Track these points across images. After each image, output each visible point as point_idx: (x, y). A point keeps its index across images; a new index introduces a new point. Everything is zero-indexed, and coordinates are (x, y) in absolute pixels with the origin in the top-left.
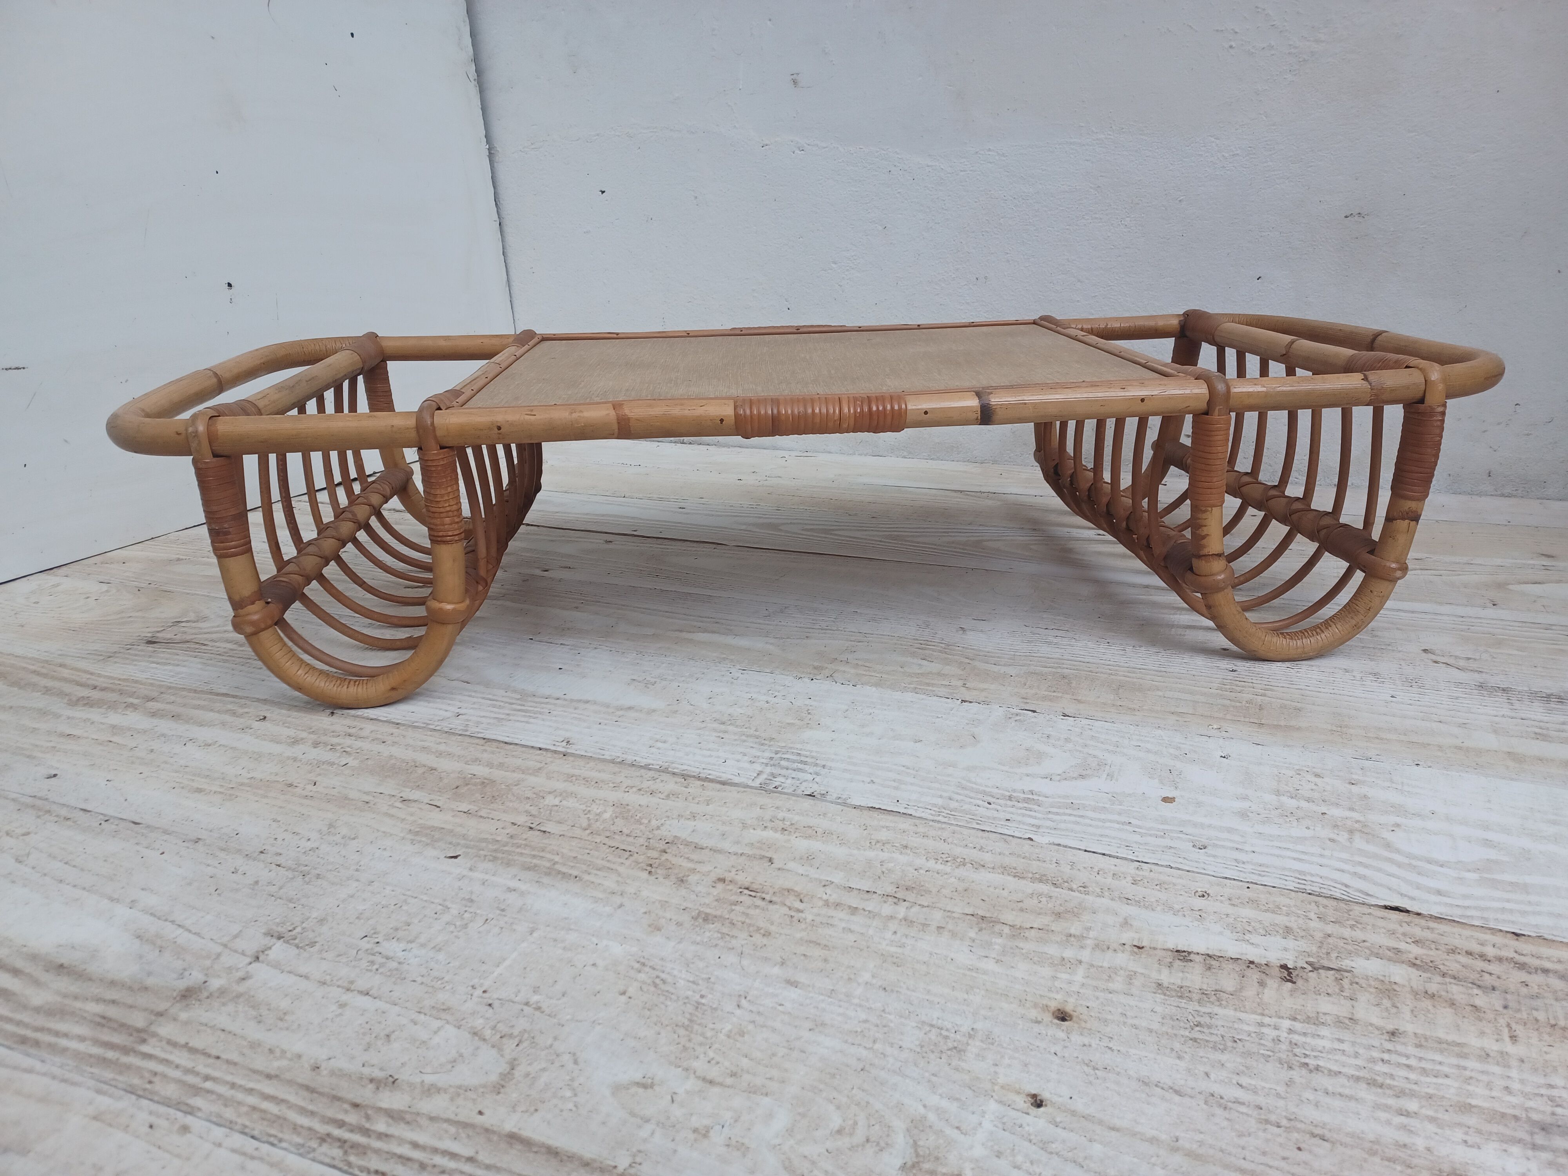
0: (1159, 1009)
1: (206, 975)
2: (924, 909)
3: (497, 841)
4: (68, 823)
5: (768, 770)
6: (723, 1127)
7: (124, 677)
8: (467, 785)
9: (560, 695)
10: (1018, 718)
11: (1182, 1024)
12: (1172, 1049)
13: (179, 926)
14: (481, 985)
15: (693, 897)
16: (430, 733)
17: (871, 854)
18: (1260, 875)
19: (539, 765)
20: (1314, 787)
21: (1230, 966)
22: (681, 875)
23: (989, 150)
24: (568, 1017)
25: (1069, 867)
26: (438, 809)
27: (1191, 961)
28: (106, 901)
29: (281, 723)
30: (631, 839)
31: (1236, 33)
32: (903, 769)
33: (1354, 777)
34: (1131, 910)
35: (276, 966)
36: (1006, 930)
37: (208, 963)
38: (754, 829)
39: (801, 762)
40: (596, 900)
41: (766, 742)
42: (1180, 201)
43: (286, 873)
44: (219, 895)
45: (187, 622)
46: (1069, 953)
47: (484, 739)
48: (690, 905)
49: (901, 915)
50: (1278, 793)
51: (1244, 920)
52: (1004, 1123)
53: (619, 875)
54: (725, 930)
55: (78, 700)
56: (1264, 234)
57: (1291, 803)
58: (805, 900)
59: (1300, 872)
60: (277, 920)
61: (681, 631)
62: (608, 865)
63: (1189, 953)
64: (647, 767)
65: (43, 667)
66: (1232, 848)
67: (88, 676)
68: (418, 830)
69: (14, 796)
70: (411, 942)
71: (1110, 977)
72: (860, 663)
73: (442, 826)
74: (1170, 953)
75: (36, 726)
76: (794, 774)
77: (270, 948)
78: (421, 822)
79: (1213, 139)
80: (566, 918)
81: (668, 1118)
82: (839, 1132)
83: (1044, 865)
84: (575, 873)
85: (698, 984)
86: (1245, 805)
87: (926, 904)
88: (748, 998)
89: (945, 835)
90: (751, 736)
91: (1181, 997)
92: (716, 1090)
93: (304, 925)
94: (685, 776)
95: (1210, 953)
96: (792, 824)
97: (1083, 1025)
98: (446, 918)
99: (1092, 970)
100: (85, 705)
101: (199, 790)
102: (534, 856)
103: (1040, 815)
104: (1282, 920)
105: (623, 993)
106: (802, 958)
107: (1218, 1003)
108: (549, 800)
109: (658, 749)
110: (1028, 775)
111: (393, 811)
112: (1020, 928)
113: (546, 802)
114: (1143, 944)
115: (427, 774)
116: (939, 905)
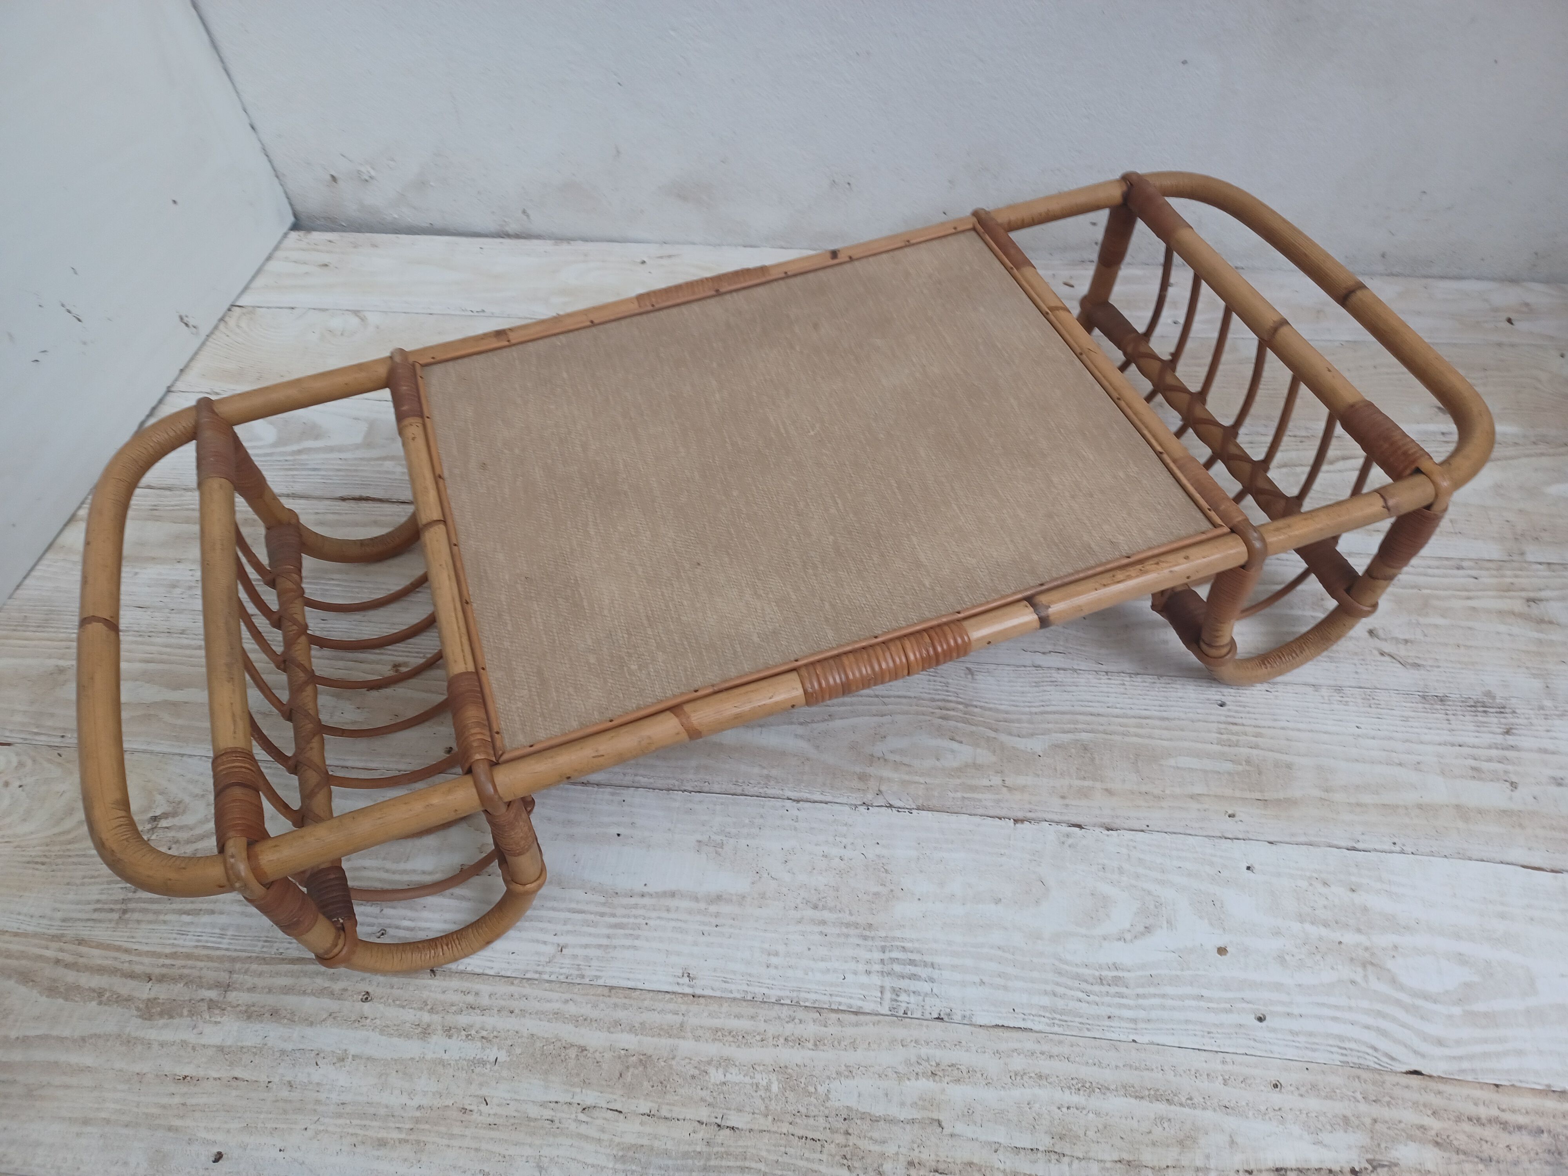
2: (1083, 1164)
5: (888, 982)
7: (168, 950)
8: (627, 1068)
9: (641, 887)
16: (547, 987)
17: (1016, 1094)
18: (1313, 1049)
19: (678, 1019)
20: (1325, 903)
25: (1172, 1073)
26: (622, 1116)
29: (390, 1001)
30: (812, 1121)
33: (1353, 879)
34: (1231, 1122)
38: (909, 1079)
39: (912, 962)
41: (868, 933)
45: (165, 816)
47: (607, 987)
50: (1301, 918)
51: (1314, 1115)
55: (147, 1007)
57: (1313, 932)
59: (1341, 1038)
63: (1286, 1170)
64: (779, 1002)
65: (61, 950)
66: (1284, 1014)
67: (128, 957)
68: (620, 1154)
72: (897, 758)
75: (138, 1068)
76: (912, 985)
78: (617, 1140)
83: (1153, 1075)
86: (1280, 943)
87: (1081, 1155)
90: (849, 925)
94: (819, 1010)
95: (1300, 1167)
96: (938, 1065)
100: (161, 1015)
101: (382, 1143)
103: (1132, 1003)
104: (1340, 1107)
108: (716, 1076)
109: (776, 967)
110: (1105, 938)
111: (583, 1129)
112: (1160, 1169)
113: (712, 1080)
114: (1252, 1167)
115: (582, 1059)
116: (1091, 1154)
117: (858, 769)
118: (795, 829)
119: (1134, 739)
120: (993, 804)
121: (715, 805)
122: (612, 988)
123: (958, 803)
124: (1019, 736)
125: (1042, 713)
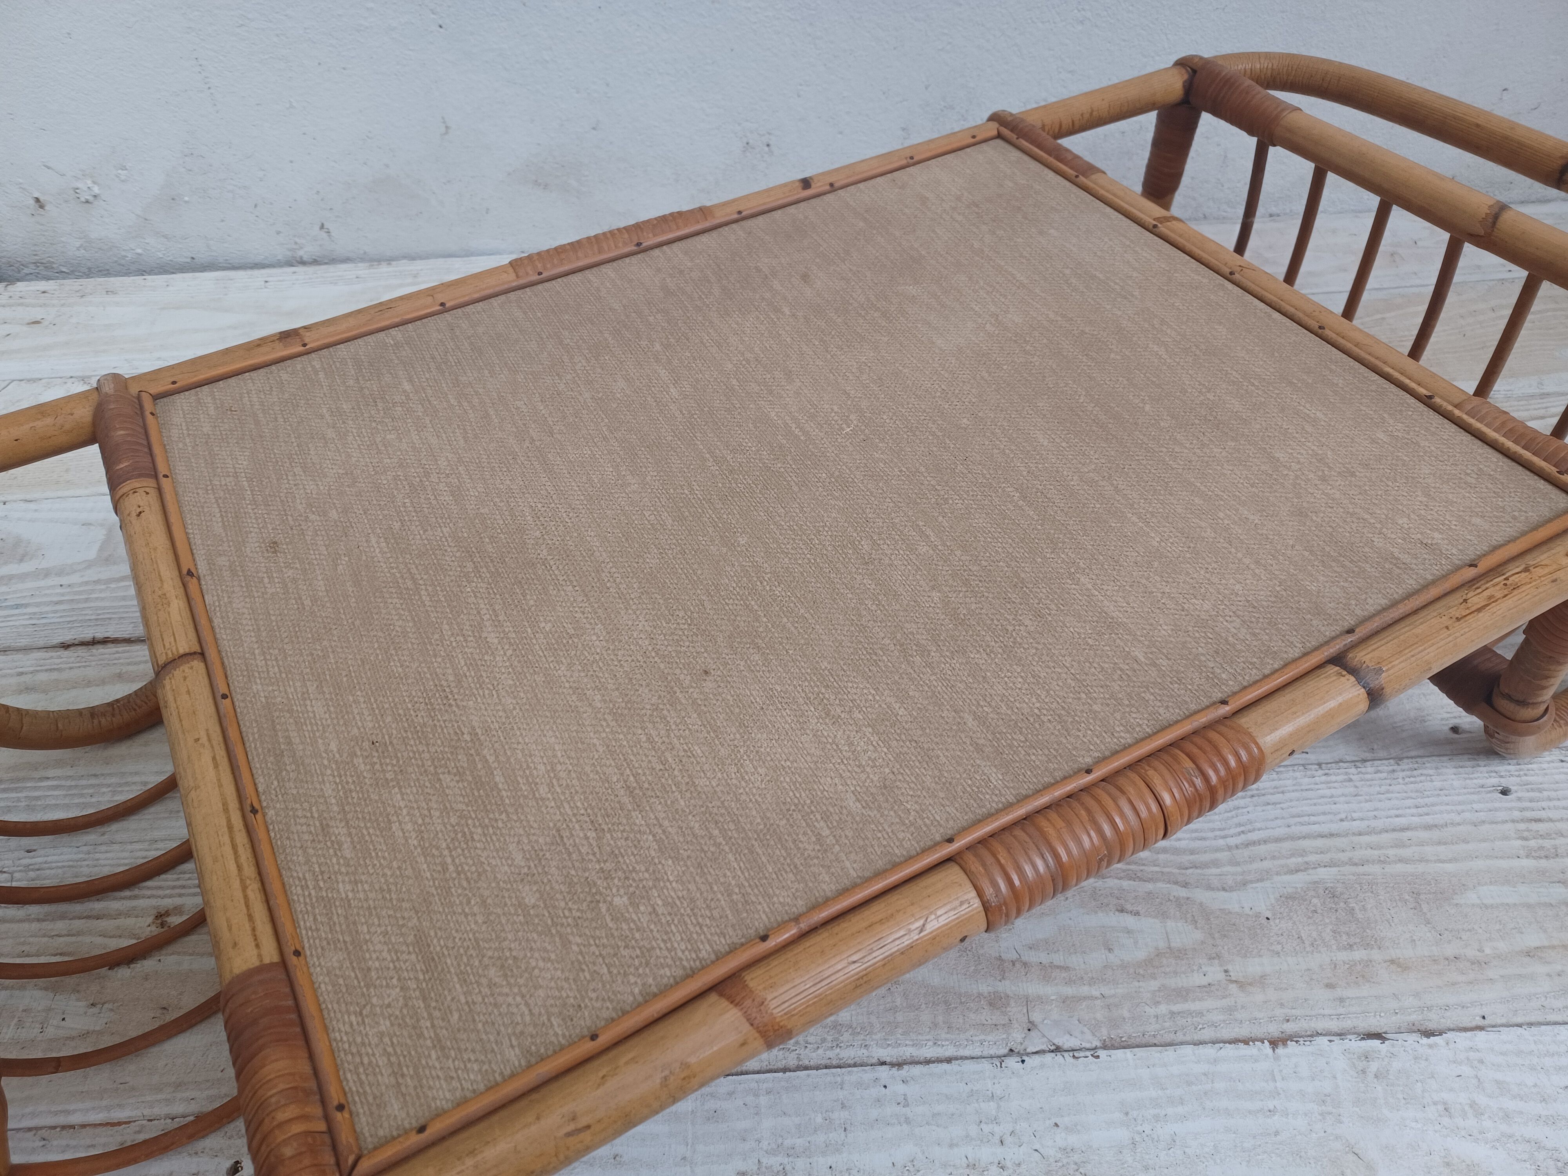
118: (908, 1121)
119: (1400, 868)
120: (1222, 1017)
121: (757, 1095)
123: (1167, 1024)
124: (1224, 889)
125: (1247, 845)
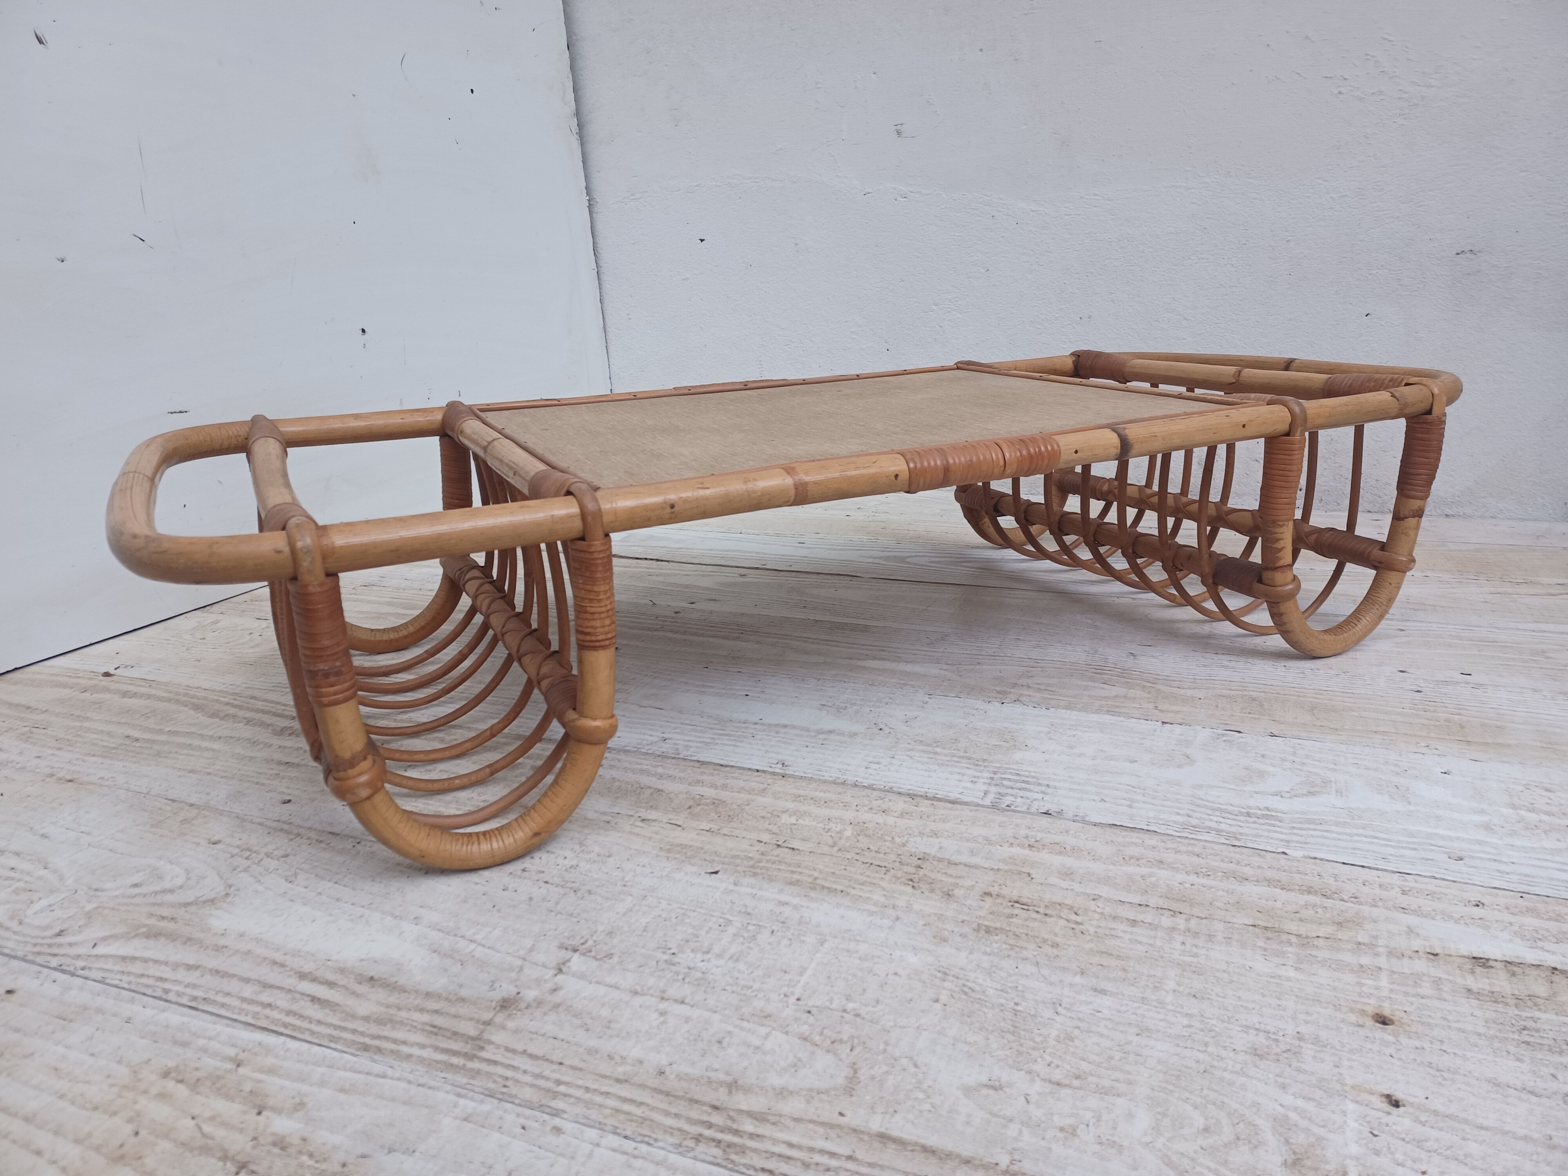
0: (1476, 1013)
1: (516, 986)
2: (1204, 921)
3: (751, 858)
4: (323, 845)
5: (993, 789)
6: (1088, 1126)
8: (699, 805)
9: (756, 719)
10: (1225, 738)
11: (1508, 1028)
12: (1508, 1052)
13: (471, 941)
14: (793, 993)
15: (966, 910)
16: (642, 757)
17: (1130, 869)
18: (1529, 885)
19: (762, 787)
20: (1549, 801)
21: (1534, 972)
22: (945, 889)
23: (1095, 195)
24: (891, 1023)
25: (1333, 879)
26: (680, 828)
27: (1492, 967)
28: (389, 918)
30: (881, 856)
31: (1345, 79)
32: (1129, 788)
34: (1411, 920)
35: (582, 976)
36: (1294, 939)
37: (513, 975)
38: (1001, 846)
39: (1024, 782)
40: (871, 913)
41: (981, 763)
42: (1287, 241)
43: (557, 889)
44: (499, 911)
46: (1365, 960)
47: (699, 761)
48: (966, 918)
49: (1182, 927)
50: (1514, 807)
51: (1531, 928)
52: (1369, 1122)
53: (884, 889)
54: (1012, 942)
55: (282, 730)
56: (1373, 272)
57: (1532, 817)
58: (1079, 912)
60: (566, 934)
61: (851, 659)
62: (869, 880)
63: (1488, 960)
64: (871, 787)
65: (235, 699)
66: (1490, 860)
67: (283, 708)
68: (668, 847)
69: (259, 820)
70: (708, 952)
71: (1415, 982)
72: (1042, 687)
73: (691, 843)
74: (1467, 960)
76: (1021, 793)
77: (569, 960)
78: (668, 840)
79: (1320, 181)
80: (850, 930)
81: (1030, 1118)
82: (1206, 1130)
83: (1307, 877)
84: (840, 888)
85: (1007, 992)
86: (1486, 818)
87: (1203, 916)
88: (1063, 1005)
89: (1197, 850)
90: (962, 757)
91: (1496, 1002)
92: (1065, 1092)
93: (594, 938)
94: (912, 796)
95: (1509, 960)
96: (1037, 841)
97: (1408, 1029)
98: (731, 930)
99: (1395, 976)
100: (290, 734)
102: (793, 872)
103: (1285, 831)
105: (937, 1001)
106: (1100, 967)
107: (1536, 1008)
108: (785, 819)
109: (875, 770)
110: (1257, 793)
111: (637, 830)
112: (1307, 937)
113: (783, 821)
114: (1437, 951)
115: (655, 796)
116: (1216, 917)
117: (998, 689)
119: (1311, 700)
122: (703, 763)
124: (1179, 688)
125: (1207, 680)
